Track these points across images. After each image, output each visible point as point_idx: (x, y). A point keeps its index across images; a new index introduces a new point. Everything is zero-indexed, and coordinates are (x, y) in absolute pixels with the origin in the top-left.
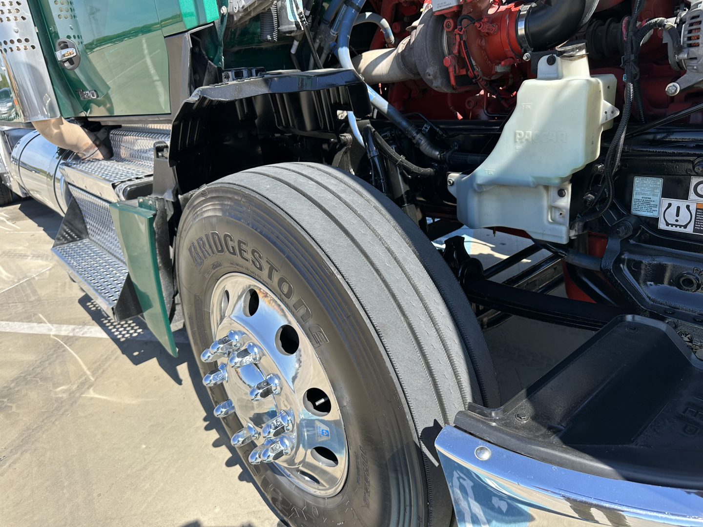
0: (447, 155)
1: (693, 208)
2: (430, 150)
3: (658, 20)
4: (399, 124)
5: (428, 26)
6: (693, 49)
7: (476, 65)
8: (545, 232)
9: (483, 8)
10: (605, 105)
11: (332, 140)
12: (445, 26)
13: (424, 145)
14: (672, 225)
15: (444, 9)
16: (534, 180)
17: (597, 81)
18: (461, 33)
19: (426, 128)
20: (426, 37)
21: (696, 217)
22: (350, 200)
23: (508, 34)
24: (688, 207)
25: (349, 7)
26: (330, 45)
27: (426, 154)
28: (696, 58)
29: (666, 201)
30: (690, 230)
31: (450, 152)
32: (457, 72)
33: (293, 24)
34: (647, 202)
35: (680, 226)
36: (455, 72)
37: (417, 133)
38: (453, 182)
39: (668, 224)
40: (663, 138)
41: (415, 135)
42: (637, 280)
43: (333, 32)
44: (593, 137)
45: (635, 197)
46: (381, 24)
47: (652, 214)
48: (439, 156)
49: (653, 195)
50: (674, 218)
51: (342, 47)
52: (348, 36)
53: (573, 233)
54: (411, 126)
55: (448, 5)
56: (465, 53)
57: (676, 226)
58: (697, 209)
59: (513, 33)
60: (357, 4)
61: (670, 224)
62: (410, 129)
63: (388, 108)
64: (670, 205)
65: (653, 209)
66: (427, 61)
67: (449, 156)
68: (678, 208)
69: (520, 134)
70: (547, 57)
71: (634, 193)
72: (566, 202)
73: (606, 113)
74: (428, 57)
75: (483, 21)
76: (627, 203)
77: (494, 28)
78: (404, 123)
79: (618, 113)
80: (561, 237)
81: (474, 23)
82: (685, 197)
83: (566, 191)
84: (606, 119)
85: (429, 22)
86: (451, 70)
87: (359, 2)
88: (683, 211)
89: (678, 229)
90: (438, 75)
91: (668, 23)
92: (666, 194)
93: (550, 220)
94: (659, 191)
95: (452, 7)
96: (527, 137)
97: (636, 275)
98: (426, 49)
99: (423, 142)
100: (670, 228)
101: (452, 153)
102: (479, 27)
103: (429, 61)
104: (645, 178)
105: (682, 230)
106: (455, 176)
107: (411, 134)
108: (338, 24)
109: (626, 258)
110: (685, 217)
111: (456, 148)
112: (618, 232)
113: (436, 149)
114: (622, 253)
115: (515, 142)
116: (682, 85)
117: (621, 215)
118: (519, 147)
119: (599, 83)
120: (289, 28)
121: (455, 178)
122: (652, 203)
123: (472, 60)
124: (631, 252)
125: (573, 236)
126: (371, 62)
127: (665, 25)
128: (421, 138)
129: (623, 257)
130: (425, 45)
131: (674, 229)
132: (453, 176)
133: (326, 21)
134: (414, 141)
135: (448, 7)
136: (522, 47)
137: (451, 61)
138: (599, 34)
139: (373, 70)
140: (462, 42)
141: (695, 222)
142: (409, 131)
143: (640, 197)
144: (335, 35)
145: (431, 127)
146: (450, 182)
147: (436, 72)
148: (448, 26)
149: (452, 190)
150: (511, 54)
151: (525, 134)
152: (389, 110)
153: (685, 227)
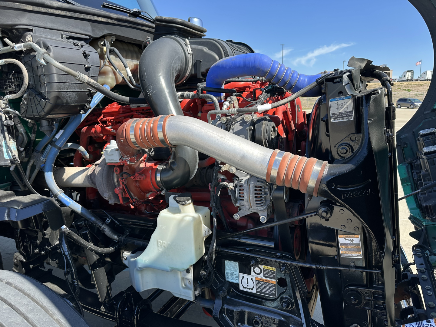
0: (122, 238)
1: (254, 279)
2: (112, 234)
3: (225, 184)
4: (90, 219)
5: (103, 170)
6: (242, 202)
7: (134, 196)
8: (181, 294)
9: (135, 167)
10: (204, 227)
11: (44, 219)
12: (114, 170)
13: (107, 231)
14: (246, 288)
15: (113, 163)
16: (170, 269)
17: (199, 215)
18: (123, 181)
19: (108, 221)
20: (102, 176)
21: (256, 284)
22: (36, 320)
23: (152, 180)
24: (252, 279)
25: (53, 147)
26: (40, 166)
27: (109, 237)
28: (244, 206)
29: (241, 275)
30: (254, 291)
31: (124, 236)
32: (124, 196)
33: (9, 161)
34: (233, 275)
35: (250, 289)
36: (122, 196)
37: (102, 224)
38: (126, 258)
39: (244, 287)
40: (237, 240)
41: (101, 225)
42: (233, 322)
43: (42, 159)
44: (200, 245)
45: (226, 271)
46: (79, 150)
47: (235, 281)
48: (117, 239)
49: (235, 271)
50: (246, 284)
51: (48, 172)
52: (52, 165)
53: (197, 293)
54: (98, 220)
55: (115, 161)
56: (126, 191)
57: (248, 289)
58: (256, 280)
59: (154, 180)
60: (59, 146)
61: (245, 288)
62: (97, 222)
63: (81, 210)
64: (243, 277)
65: (236, 278)
66: (104, 189)
67: (123, 240)
68: (247, 279)
69: (160, 242)
70: (174, 196)
71: (226, 269)
72: (191, 276)
73: (205, 231)
74: (104, 188)
75: (135, 175)
76: (223, 274)
77: (143, 178)
78: (93, 219)
79: (211, 232)
80: (190, 297)
81: (130, 177)
82: (250, 273)
83: (190, 270)
84: (206, 235)
85: (104, 167)
86: (120, 195)
87: (60, 145)
88: (250, 280)
89: (249, 290)
90: (112, 197)
91: (230, 187)
92: (241, 271)
93: (184, 286)
94: (237, 269)
95: (117, 163)
96: (164, 245)
97: (232, 319)
98: (103, 183)
99: (106, 230)
100: (245, 290)
101: (126, 237)
102: (134, 179)
103: (105, 190)
104: (230, 261)
105: (251, 291)
106: (127, 254)
107: (98, 225)
108: (46, 154)
109: (226, 308)
110: (251, 284)
111: (128, 234)
112: (219, 295)
113: (115, 234)
114: (223, 305)
115: (158, 246)
116: (240, 215)
117: (220, 282)
118: (160, 249)
119: (199, 217)
120: (5, 163)
121: (127, 255)
122: (235, 275)
123: (131, 193)
124: (228, 304)
125: (197, 294)
126: (71, 176)
127: (228, 187)
128: (105, 228)
129: (224, 307)
130: (102, 181)
131: (247, 290)
132: (126, 254)
133: (37, 151)
134: (101, 229)
135: (115, 162)
136: (160, 188)
137: (119, 191)
138: (203, 174)
139: (73, 181)
140: (124, 185)
141: (256, 287)
142: (96, 224)
143: (229, 271)
144: (44, 160)
145: (112, 220)
146: (124, 258)
147: (111, 196)
148: (116, 171)
149: (126, 262)
150: (154, 190)
151: (163, 242)
152: (82, 211)
153: (252, 289)
